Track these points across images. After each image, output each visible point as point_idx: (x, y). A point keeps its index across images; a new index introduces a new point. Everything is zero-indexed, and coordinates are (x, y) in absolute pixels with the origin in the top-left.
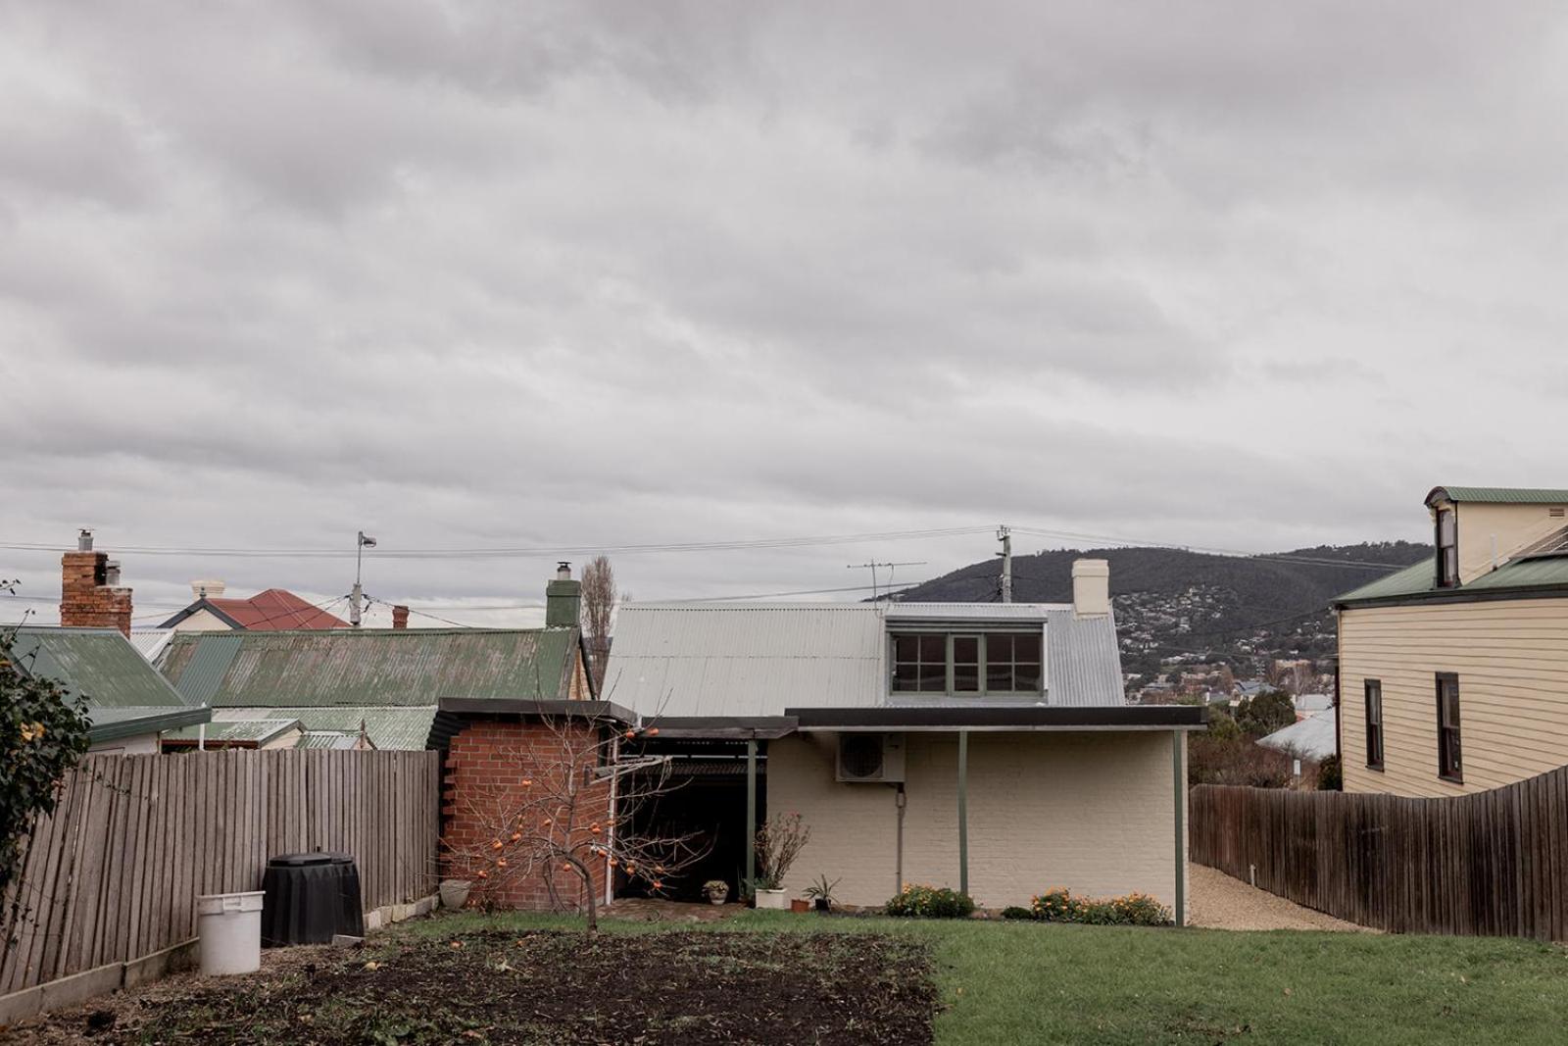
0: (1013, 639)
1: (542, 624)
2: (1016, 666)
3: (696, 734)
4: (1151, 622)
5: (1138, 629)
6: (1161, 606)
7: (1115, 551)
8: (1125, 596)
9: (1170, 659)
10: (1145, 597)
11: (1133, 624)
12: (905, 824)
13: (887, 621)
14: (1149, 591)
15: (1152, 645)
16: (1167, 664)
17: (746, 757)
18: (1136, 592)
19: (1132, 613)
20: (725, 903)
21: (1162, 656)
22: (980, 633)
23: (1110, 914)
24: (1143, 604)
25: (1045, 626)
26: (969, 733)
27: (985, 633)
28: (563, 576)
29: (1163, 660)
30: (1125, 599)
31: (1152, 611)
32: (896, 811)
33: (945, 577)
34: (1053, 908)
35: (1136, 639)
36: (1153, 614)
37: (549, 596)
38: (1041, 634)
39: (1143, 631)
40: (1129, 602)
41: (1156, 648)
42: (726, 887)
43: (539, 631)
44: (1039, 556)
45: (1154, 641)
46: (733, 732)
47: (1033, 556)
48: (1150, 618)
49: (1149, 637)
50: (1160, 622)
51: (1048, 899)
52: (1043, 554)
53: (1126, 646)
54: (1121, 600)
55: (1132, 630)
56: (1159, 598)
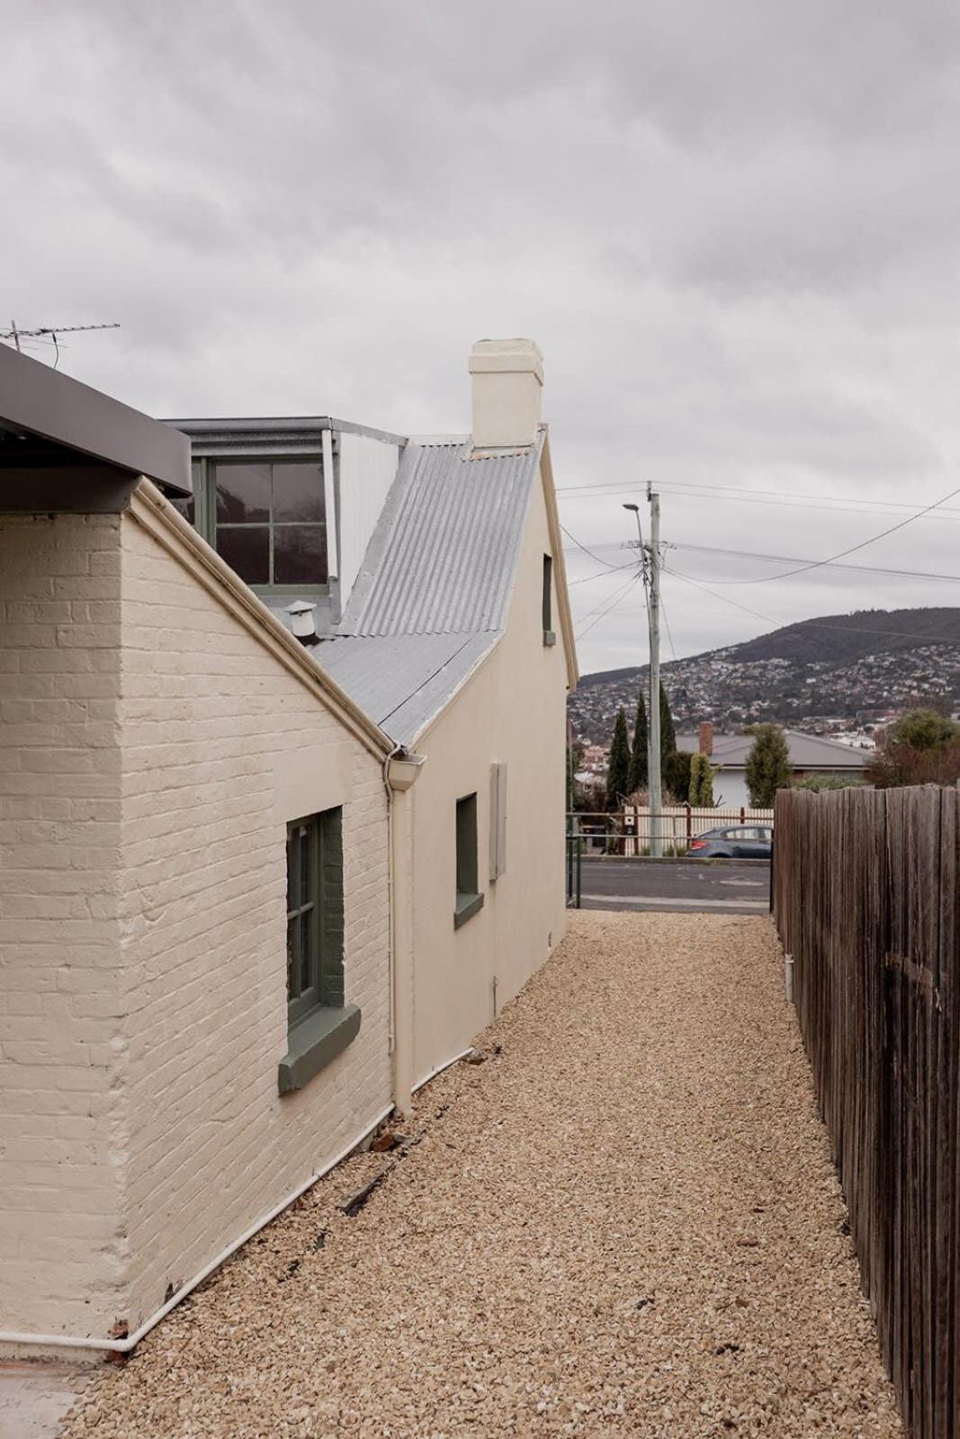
2: (277, 533)
4: (946, 669)
5: (934, 676)
6: (955, 656)
7: (917, 610)
8: (924, 648)
10: (942, 649)
11: (930, 672)
14: (946, 644)
15: (947, 689)
18: (934, 644)
19: (931, 663)
24: (940, 655)
30: (925, 651)
31: (947, 661)
33: (772, 634)
36: (947, 663)
39: (939, 677)
40: (928, 653)
41: (950, 691)
44: (852, 616)
45: (948, 686)
47: (847, 616)
48: (946, 666)
50: (955, 670)
52: (856, 614)
53: (924, 690)
54: (922, 652)
55: (930, 676)
56: (953, 650)
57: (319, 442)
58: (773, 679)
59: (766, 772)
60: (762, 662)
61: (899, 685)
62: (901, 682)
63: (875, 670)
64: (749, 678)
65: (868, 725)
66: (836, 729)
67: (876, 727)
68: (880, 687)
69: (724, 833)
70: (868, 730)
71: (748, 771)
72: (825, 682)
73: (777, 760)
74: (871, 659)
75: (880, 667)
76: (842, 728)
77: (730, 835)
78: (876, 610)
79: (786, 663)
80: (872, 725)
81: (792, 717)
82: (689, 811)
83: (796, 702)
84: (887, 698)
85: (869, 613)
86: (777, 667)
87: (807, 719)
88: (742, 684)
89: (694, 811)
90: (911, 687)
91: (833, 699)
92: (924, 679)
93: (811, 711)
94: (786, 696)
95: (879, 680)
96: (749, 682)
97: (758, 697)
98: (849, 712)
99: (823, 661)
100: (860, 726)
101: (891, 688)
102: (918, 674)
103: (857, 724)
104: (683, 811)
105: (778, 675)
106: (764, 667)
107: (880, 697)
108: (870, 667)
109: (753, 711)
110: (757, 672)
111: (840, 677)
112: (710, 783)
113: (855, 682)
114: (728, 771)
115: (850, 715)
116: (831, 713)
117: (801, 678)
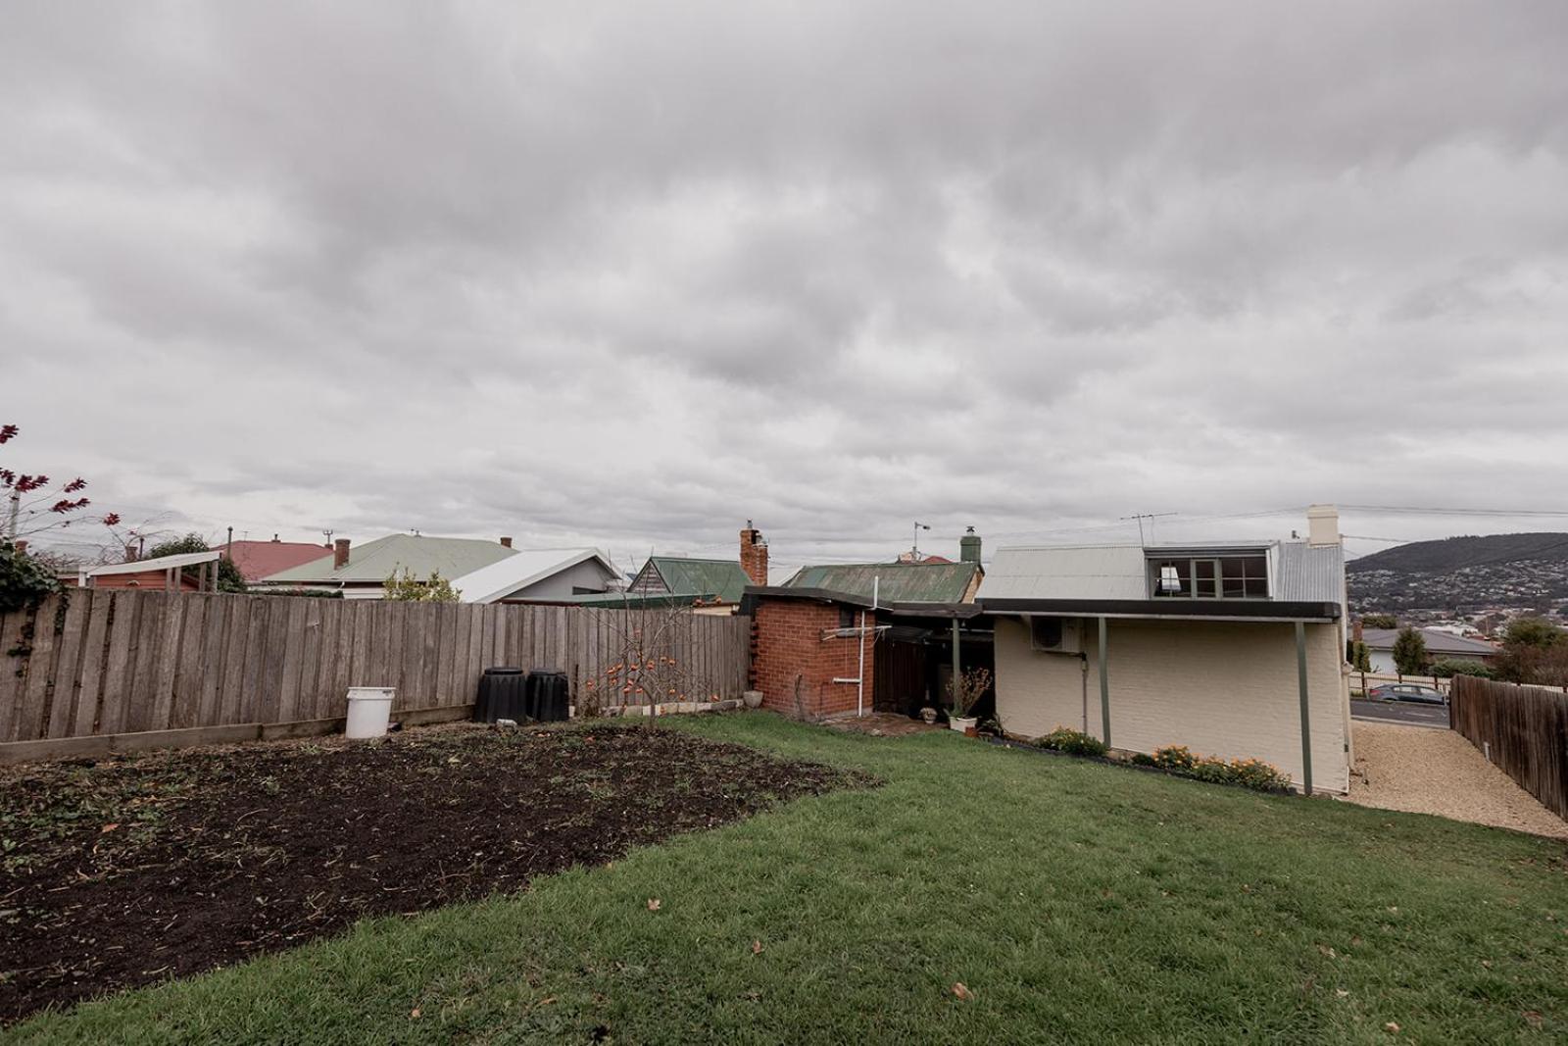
0: (1243, 564)
1: (959, 561)
2: (1247, 581)
3: (922, 613)
4: (1542, 577)
5: (1529, 582)
8: (1517, 562)
9: (1560, 600)
10: (1536, 562)
12: (1088, 682)
13: (1145, 551)
14: (1539, 559)
15: (1543, 591)
16: (1557, 603)
17: (992, 631)
18: (1527, 559)
19: (1526, 573)
20: (934, 724)
21: (1553, 598)
22: (1215, 558)
23: (1221, 773)
24: (1535, 567)
25: (1268, 552)
26: (1107, 619)
27: (1220, 558)
28: (970, 534)
29: (1553, 601)
30: (1519, 564)
31: (1541, 571)
32: (1082, 673)
34: (1170, 761)
35: (1528, 588)
36: (1542, 573)
37: (962, 545)
38: (1265, 558)
39: (1535, 582)
40: (1522, 566)
42: (935, 713)
43: (957, 564)
45: (1545, 588)
46: (943, 612)
48: (1540, 575)
49: (1540, 586)
50: (1550, 578)
51: (1167, 753)
54: (1516, 565)
56: (1548, 563)
57: (1265, 553)
58: (1381, 583)
59: (1409, 654)
60: (1370, 572)
61: (1495, 588)
62: (1497, 586)
63: (1471, 578)
64: (1359, 582)
65: (1467, 616)
66: (1438, 617)
67: (1476, 618)
68: (1478, 590)
69: (1392, 688)
70: (1468, 620)
71: (1395, 653)
72: (1426, 586)
73: (1416, 647)
74: (1467, 570)
75: (1476, 575)
76: (1443, 617)
77: (1396, 689)
78: (1469, 535)
79: (1391, 573)
80: (1472, 616)
81: (1398, 609)
82: (1363, 674)
83: (1401, 599)
84: (1484, 597)
85: (1463, 538)
86: (1383, 575)
87: (1412, 610)
88: (1355, 587)
89: (1366, 675)
90: (1507, 590)
91: (1434, 598)
92: (1522, 584)
93: (1415, 605)
94: (1392, 595)
95: (1476, 585)
96: (1360, 585)
97: (1368, 595)
98: (1450, 606)
99: (1424, 571)
100: (1460, 616)
101: (1488, 590)
102: (1513, 580)
103: (1457, 614)
104: (1360, 674)
105: (1384, 581)
106: (1373, 576)
107: (1478, 596)
108: (1467, 576)
109: (1364, 604)
110: (1366, 579)
111: (1439, 582)
112: (1367, 657)
113: (1453, 586)
114: (1381, 650)
115: (1450, 608)
116: (1434, 606)
117: (1405, 582)
